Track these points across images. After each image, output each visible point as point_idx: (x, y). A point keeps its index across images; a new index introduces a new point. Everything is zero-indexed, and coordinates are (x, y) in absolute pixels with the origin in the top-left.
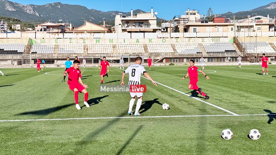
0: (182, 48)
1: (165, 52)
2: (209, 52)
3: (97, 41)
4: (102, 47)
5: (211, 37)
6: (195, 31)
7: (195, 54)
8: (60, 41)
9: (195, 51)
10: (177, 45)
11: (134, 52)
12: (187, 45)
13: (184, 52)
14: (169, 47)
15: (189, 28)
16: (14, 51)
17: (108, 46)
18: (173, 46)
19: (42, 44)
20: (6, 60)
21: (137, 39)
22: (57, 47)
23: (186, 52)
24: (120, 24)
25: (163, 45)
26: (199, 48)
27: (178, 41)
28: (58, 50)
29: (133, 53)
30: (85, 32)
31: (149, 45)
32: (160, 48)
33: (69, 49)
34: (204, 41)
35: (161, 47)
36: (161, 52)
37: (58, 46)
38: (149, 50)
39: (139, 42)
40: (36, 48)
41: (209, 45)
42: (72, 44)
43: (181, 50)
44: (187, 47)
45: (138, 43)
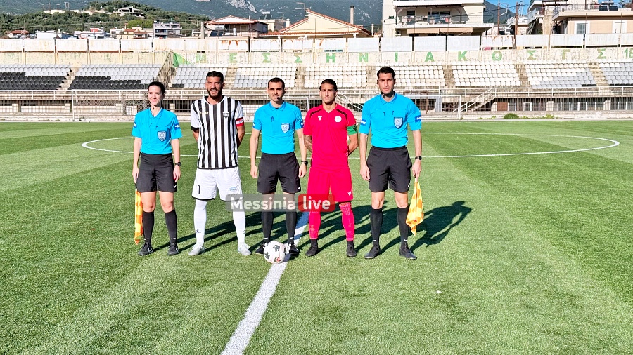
0: (544, 75)
1: (498, 84)
2: (616, 85)
3: (328, 57)
4: (341, 73)
5: (622, 46)
6: (582, 30)
7: (579, 90)
8: (241, 57)
9: (578, 82)
10: (532, 66)
11: (418, 85)
12: (557, 66)
13: (548, 83)
14: (508, 71)
15: (567, 23)
16: (134, 81)
17: (354, 69)
18: (520, 71)
19: (199, 65)
20: (112, 103)
21: (429, 53)
22: (234, 72)
23: (553, 83)
24: (393, 18)
25: (493, 67)
26: (589, 74)
27: (534, 56)
28: (234, 80)
29: (416, 87)
30: (306, 36)
31: (459, 68)
32: (486, 75)
33: (261, 78)
34: (603, 56)
35: (489, 71)
36: (488, 84)
37: (235, 70)
38: (457, 80)
39: (432, 59)
40: (184, 74)
41: (618, 65)
42: (268, 65)
43: (541, 79)
44: (558, 70)
45: (430, 63)
